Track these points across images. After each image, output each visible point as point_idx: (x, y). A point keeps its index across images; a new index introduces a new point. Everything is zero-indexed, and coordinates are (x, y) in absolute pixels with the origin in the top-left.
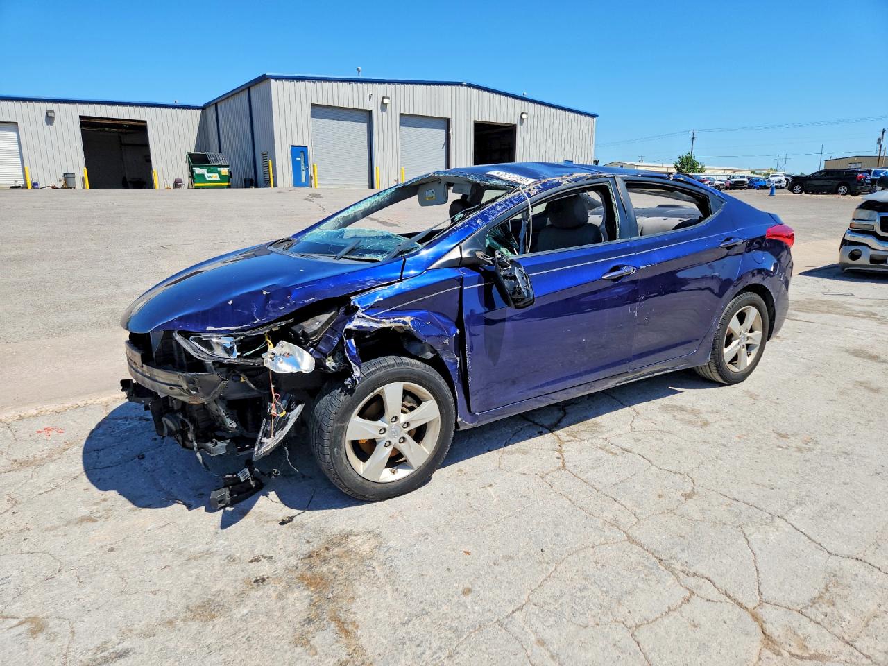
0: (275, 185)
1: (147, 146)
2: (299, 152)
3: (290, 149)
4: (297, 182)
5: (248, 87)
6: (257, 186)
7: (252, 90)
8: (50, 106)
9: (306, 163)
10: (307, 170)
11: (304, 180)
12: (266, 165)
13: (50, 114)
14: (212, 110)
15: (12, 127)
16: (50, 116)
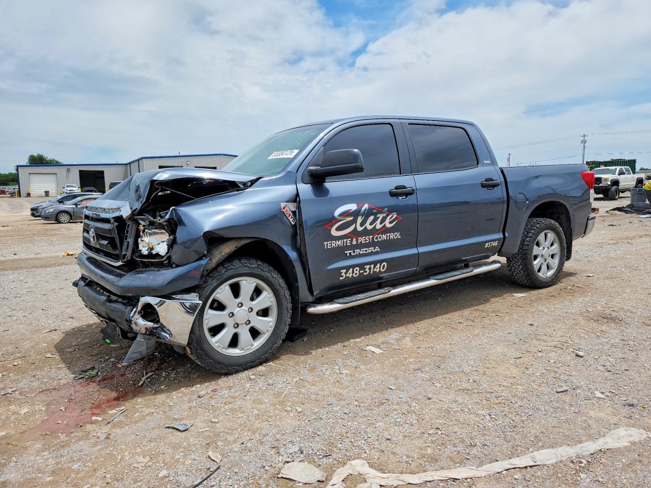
1: (103, 178)
5: (138, 160)
8: (69, 167)
14: (129, 165)
15: (55, 175)
16: (68, 170)
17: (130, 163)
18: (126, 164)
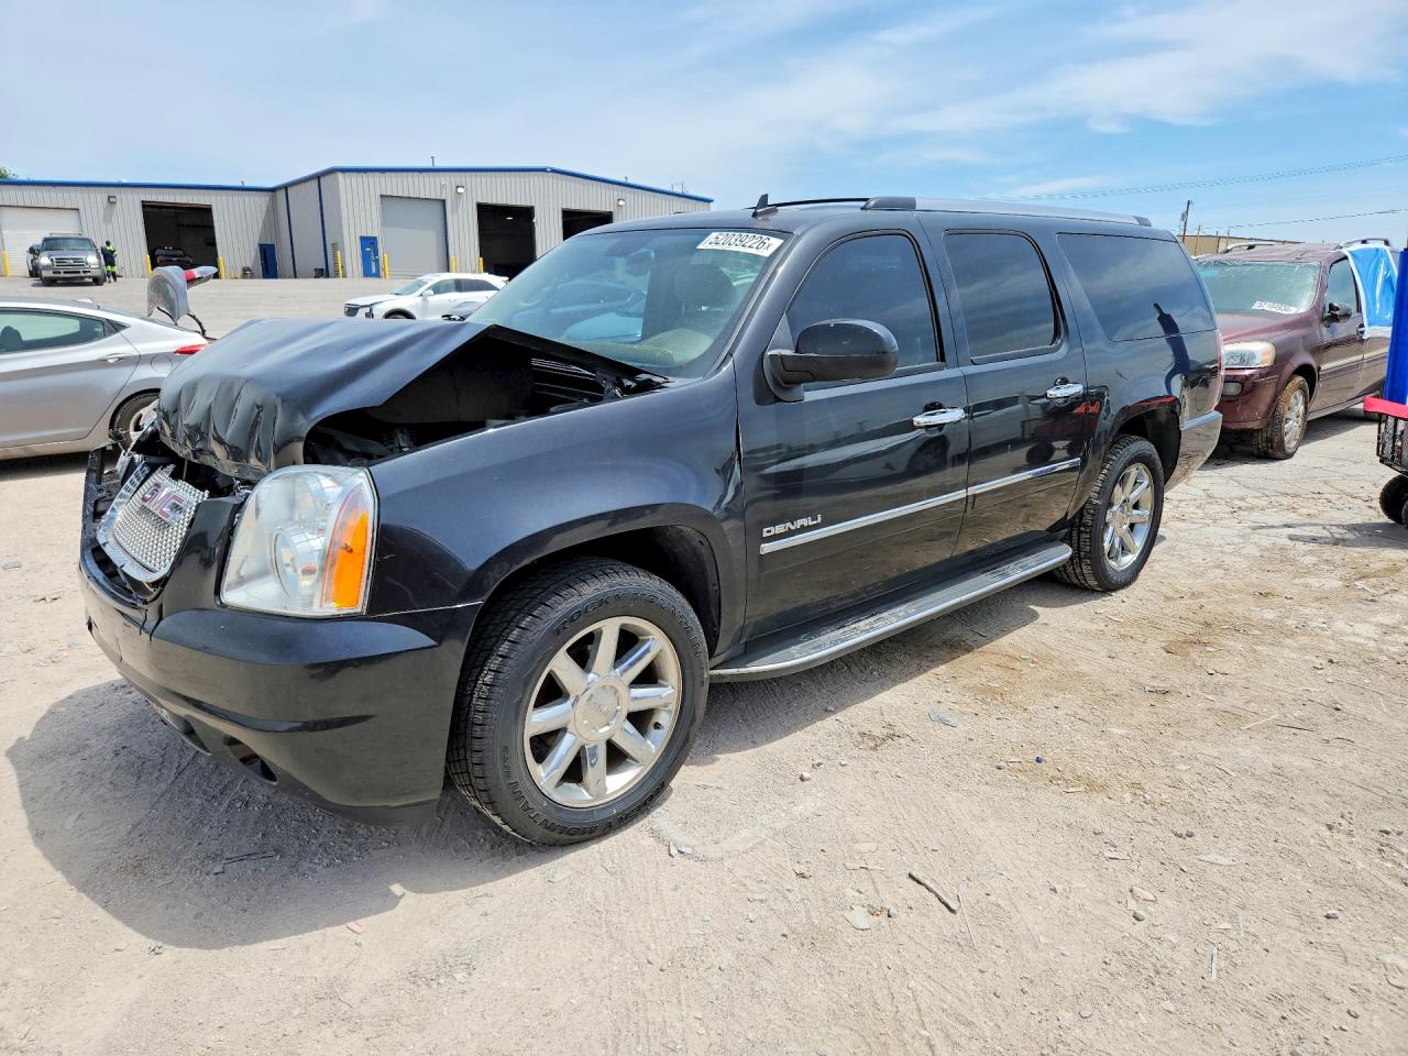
0: (344, 276)
1: (212, 227)
2: (369, 243)
3: (358, 240)
4: (367, 273)
5: (318, 177)
6: (328, 276)
7: (322, 180)
8: (112, 191)
9: (376, 253)
10: (377, 261)
11: (374, 270)
12: (335, 256)
13: (111, 200)
14: (282, 194)
15: (74, 213)
16: (111, 201)
17: (286, 187)
18: (273, 190)
